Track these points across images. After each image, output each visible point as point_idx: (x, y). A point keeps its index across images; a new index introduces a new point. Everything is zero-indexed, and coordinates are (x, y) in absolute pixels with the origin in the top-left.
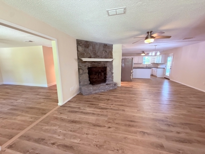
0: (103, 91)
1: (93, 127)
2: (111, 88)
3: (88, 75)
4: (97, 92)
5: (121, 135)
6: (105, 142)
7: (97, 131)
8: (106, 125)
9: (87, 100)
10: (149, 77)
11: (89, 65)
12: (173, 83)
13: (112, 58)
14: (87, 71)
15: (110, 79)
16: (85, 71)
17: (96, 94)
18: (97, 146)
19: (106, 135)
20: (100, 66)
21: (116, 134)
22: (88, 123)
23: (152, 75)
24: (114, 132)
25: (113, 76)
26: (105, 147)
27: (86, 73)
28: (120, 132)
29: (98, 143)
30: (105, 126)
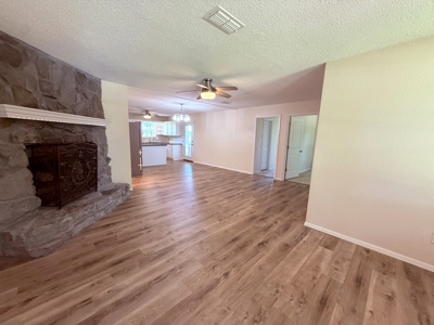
0: (102, 214)
1: (204, 303)
2: (120, 201)
3: (28, 174)
4: (86, 224)
5: (252, 270)
6: (254, 301)
7: (220, 301)
8: (218, 276)
9: (80, 262)
10: (165, 162)
11: (33, 137)
12: (197, 167)
13: (101, 116)
14: (25, 160)
15: (106, 176)
16: (12, 163)
17: (86, 230)
18: (255, 321)
19: (239, 290)
20: (72, 138)
21: (247, 274)
22: (181, 306)
23: (168, 159)
24: (242, 275)
25: (110, 168)
26: (263, 307)
27: (18, 167)
28: (245, 266)
29: (251, 316)
30: (218, 281)
